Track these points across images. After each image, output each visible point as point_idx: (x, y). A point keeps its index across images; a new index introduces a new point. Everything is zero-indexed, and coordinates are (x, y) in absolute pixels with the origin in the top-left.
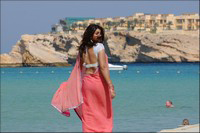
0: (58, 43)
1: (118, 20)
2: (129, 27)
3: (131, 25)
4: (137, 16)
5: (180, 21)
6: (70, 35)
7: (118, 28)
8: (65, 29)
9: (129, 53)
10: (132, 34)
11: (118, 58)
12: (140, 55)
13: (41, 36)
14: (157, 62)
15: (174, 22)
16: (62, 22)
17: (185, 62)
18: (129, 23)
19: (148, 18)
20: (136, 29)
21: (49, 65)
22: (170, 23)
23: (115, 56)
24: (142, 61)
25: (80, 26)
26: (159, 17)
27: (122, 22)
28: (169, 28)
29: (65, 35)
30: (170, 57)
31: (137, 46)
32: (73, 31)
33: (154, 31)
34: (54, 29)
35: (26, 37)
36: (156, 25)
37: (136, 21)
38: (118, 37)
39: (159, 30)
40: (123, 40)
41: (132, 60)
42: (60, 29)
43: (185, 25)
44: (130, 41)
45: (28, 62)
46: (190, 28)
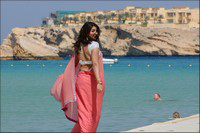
0: (49, 36)
1: (109, 14)
2: (119, 20)
3: (122, 18)
4: (128, 9)
5: (170, 14)
6: (61, 28)
7: (109, 22)
8: (56, 23)
9: (120, 47)
10: (123, 27)
11: (110, 51)
12: (131, 49)
13: (32, 30)
14: (147, 55)
15: (164, 15)
16: (53, 16)
17: (176, 55)
18: (120, 17)
19: (139, 11)
20: (127, 22)
21: (40, 58)
22: (161, 17)
23: (106, 49)
24: (133, 54)
25: (71, 19)
26: (150, 11)
27: (113, 15)
28: (160, 22)
29: (56, 28)
30: (161, 50)
31: (128, 40)
32: (64, 25)
33: (145, 24)
34: (45, 22)
35: (17, 31)
36: (147, 18)
37: (127, 14)
38: (109, 31)
39: (150, 23)
40: (114, 34)
41: (123, 53)
42: (51, 22)
43: (176, 18)
44: (121, 34)
45: (19, 55)
46: (180, 22)
